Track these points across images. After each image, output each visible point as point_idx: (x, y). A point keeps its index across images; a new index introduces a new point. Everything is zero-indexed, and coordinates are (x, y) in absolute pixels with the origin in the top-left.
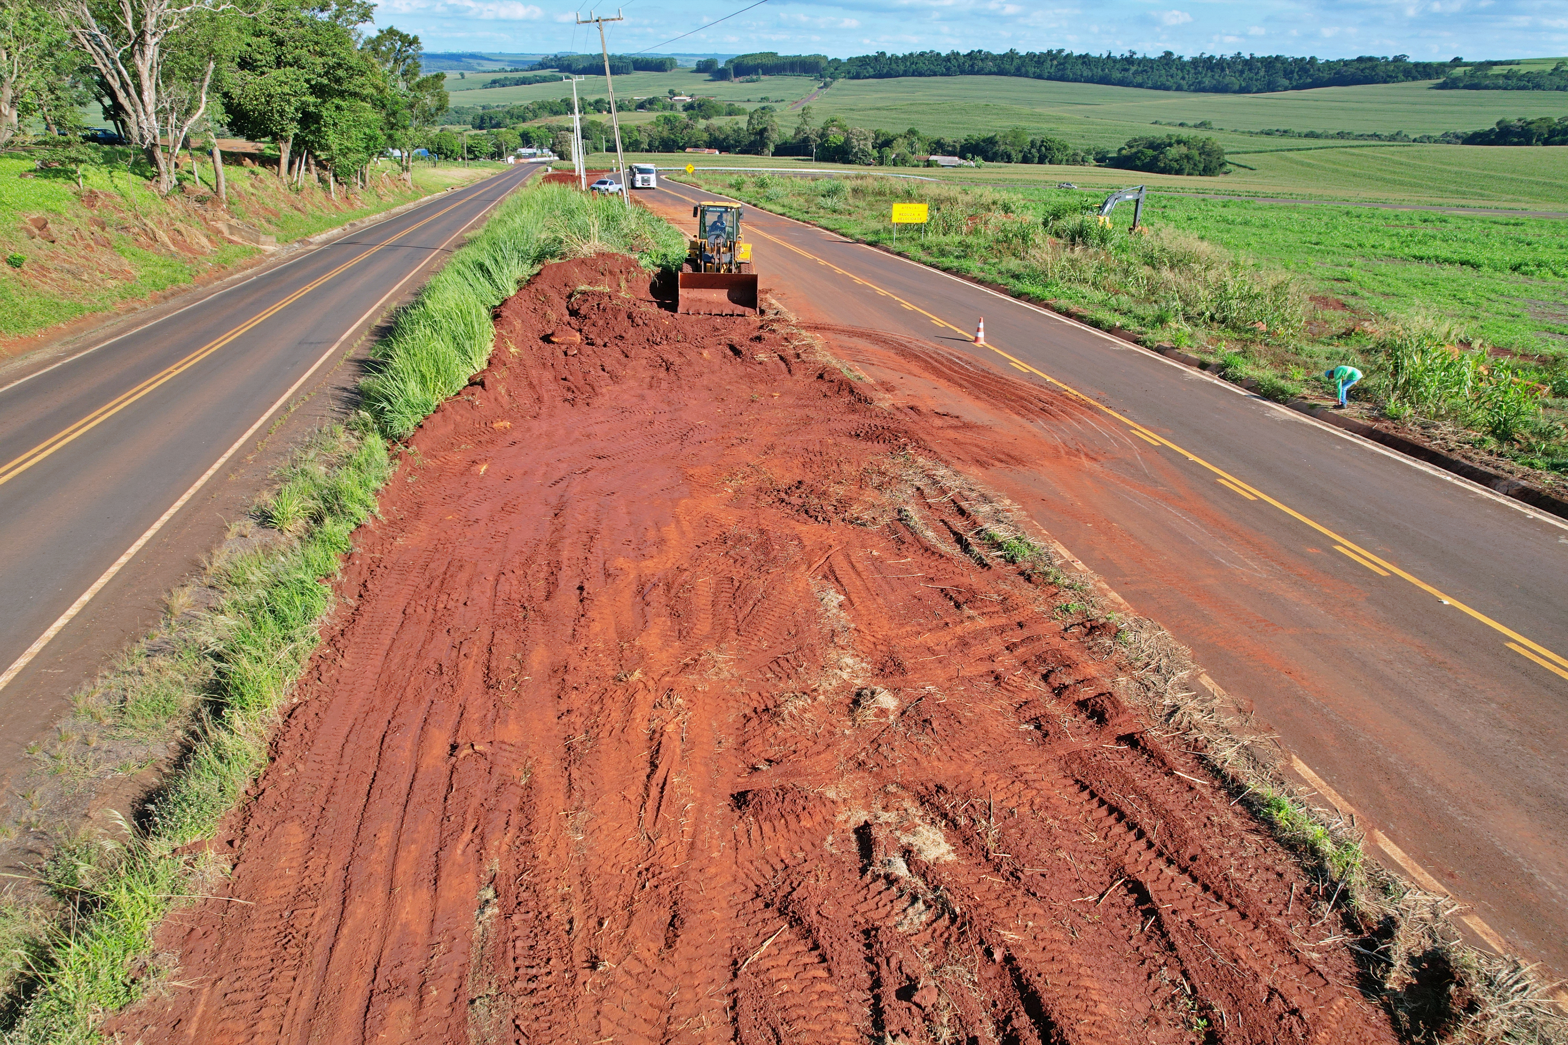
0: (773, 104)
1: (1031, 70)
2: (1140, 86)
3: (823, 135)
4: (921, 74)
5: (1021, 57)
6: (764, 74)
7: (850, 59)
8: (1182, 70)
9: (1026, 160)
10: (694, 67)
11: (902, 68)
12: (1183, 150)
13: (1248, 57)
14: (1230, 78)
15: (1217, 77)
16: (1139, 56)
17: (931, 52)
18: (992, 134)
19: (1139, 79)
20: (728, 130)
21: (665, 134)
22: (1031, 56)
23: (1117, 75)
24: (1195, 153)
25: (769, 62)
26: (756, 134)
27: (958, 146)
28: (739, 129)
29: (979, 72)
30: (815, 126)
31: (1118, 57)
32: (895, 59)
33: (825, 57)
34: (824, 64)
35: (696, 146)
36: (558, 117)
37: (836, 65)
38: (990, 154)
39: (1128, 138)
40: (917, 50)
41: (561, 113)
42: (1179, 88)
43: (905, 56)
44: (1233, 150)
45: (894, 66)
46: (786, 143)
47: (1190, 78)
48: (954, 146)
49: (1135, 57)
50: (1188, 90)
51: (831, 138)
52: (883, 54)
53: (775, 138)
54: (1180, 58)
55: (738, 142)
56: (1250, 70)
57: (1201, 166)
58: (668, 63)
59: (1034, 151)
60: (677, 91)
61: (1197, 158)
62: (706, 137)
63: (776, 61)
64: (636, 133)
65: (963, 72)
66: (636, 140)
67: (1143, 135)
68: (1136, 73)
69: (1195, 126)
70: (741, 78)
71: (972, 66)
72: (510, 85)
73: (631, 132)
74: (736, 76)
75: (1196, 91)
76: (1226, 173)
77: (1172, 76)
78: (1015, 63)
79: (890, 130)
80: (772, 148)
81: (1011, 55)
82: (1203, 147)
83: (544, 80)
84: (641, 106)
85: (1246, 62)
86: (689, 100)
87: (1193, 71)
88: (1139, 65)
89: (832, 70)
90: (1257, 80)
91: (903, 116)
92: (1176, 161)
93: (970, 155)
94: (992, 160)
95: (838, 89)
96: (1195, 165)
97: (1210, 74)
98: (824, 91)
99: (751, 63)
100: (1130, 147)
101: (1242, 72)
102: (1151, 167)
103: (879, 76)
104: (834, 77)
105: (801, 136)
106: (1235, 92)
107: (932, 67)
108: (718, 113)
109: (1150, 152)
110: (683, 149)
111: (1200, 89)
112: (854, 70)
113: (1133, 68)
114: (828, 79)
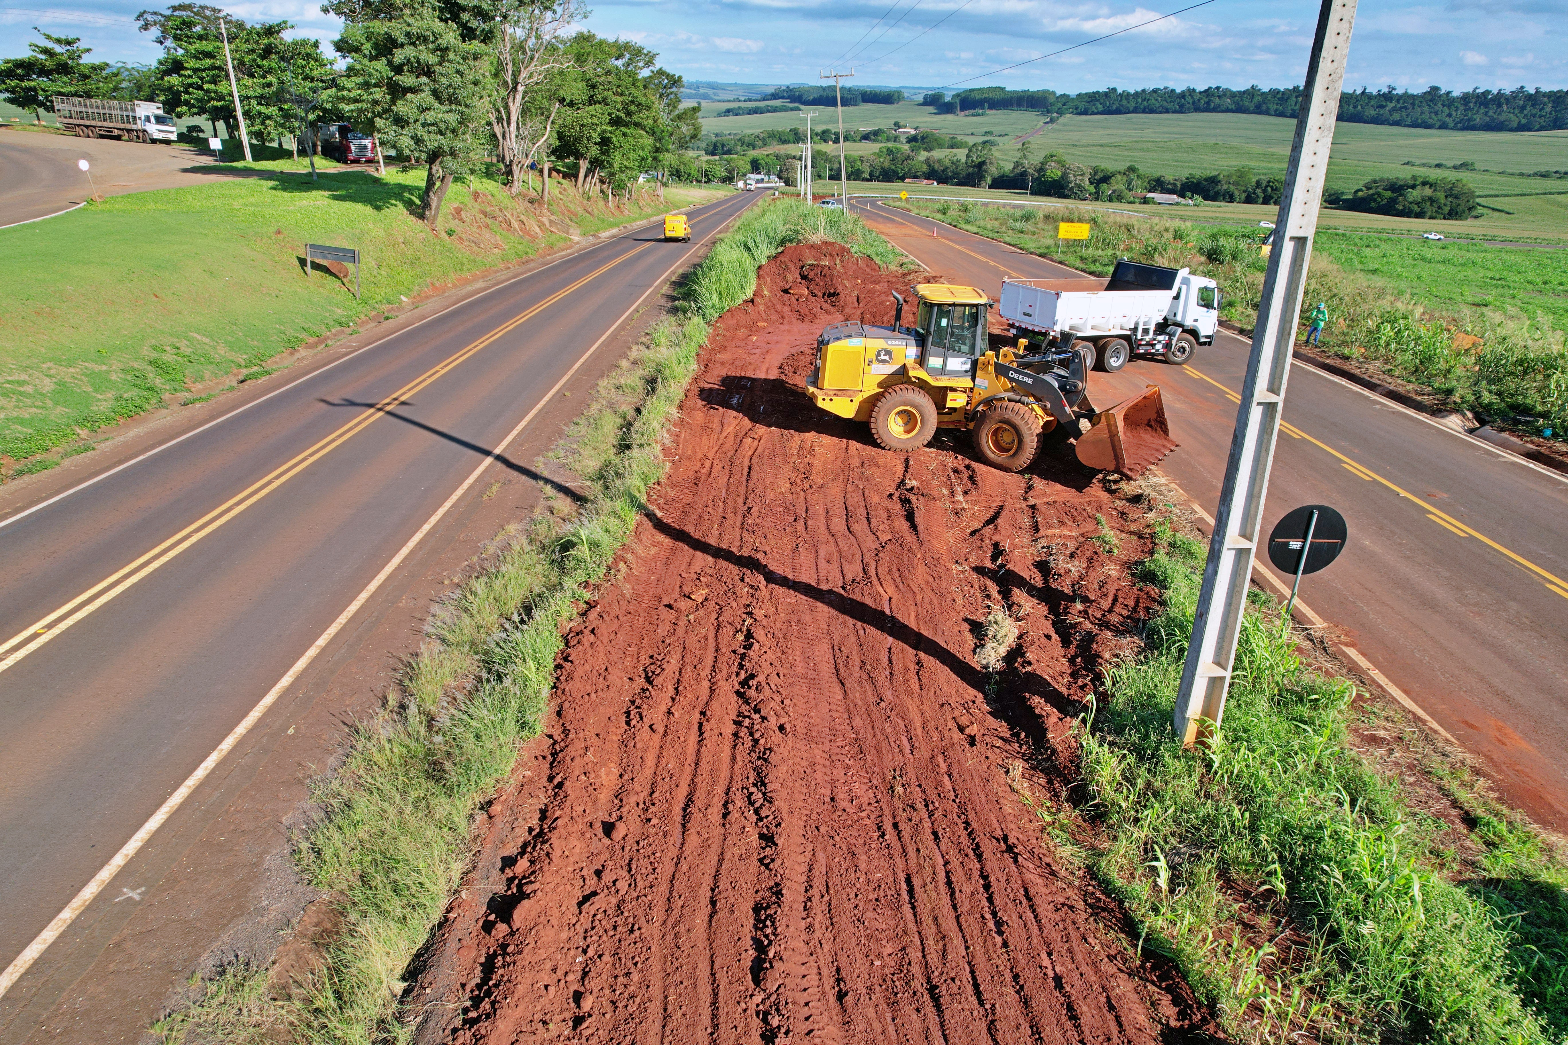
0: (997, 138)
1: (1273, 107)
2: (1397, 123)
3: (1041, 170)
4: (1152, 111)
5: (1264, 93)
6: (990, 108)
7: (1079, 95)
8: (1449, 107)
9: (1249, 200)
10: (920, 99)
11: (1132, 104)
12: (1428, 192)
13: (1533, 91)
14: (1507, 115)
15: (1491, 113)
16: (1399, 91)
17: (1165, 88)
18: (1215, 173)
19: (1397, 116)
20: (947, 162)
21: (886, 165)
22: (1274, 93)
23: (1371, 112)
24: (1441, 195)
25: (997, 96)
26: (975, 166)
27: (1178, 184)
28: (958, 161)
29: (1215, 110)
30: (1033, 161)
31: (1375, 93)
32: (1126, 96)
33: (1053, 93)
34: (1052, 99)
35: (915, 177)
36: (786, 146)
37: (1064, 100)
38: (1212, 193)
39: (1367, 179)
40: (1150, 86)
41: (789, 142)
42: (1443, 126)
43: (1137, 92)
44: (1491, 193)
45: (1124, 102)
46: (1003, 176)
47: (1458, 115)
48: (1175, 185)
49: (1394, 92)
50: (1455, 128)
51: (1048, 173)
52: (1114, 90)
53: (993, 171)
54: (1449, 93)
55: (956, 174)
56: (1533, 105)
57: (1447, 210)
58: (896, 95)
59: (1258, 191)
60: (902, 123)
61: (1443, 201)
62: (925, 168)
63: (1003, 96)
64: (859, 163)
65: (1197, 109)
66: (858, 170)
67: (1386, 176)
68: (1394, 109)
69: (1453, 167)
70: (967, 112)
71: (1208, 103)
72: (743, 114)
73: (854, 162)
74: (962, 110)
75: (1465, 129)
76: (1476, 217)
77: (1436, 113)
78: (1255, 100)
79: (1109, 166)
80: (989, 180)
81: (1252, 92)
82: (1451, 189)
83: (775, 110)
84: (866, 137)
85: (1530, 97)
86: (913, 132)
87: (1462, 108)
88: (1398, 101)
89: (1060, 105)
90: (1540, 117)
91: (1126, 153)
92: (1418, 203)
93: (1189, 194)
94: (1214, 199)
95: (1064, 125)
96: (1439, 208)
97: (1482, 110)
98: (1050, 126)
99: (977, 97)
100: (1368, 188)
101: (1523, 108)
102: (1388, 209)
103: (1108, 112)
104: (1060, 113)
105: (1019, 170)
106: (1512, 130)
107: (1165, 104)
108: (941, 146)
109: (1389, 194)
110: (902, 179)
111: (1468, 126)
112: (1082, 106)
113: (1390, 105)
114: (1055, 115)
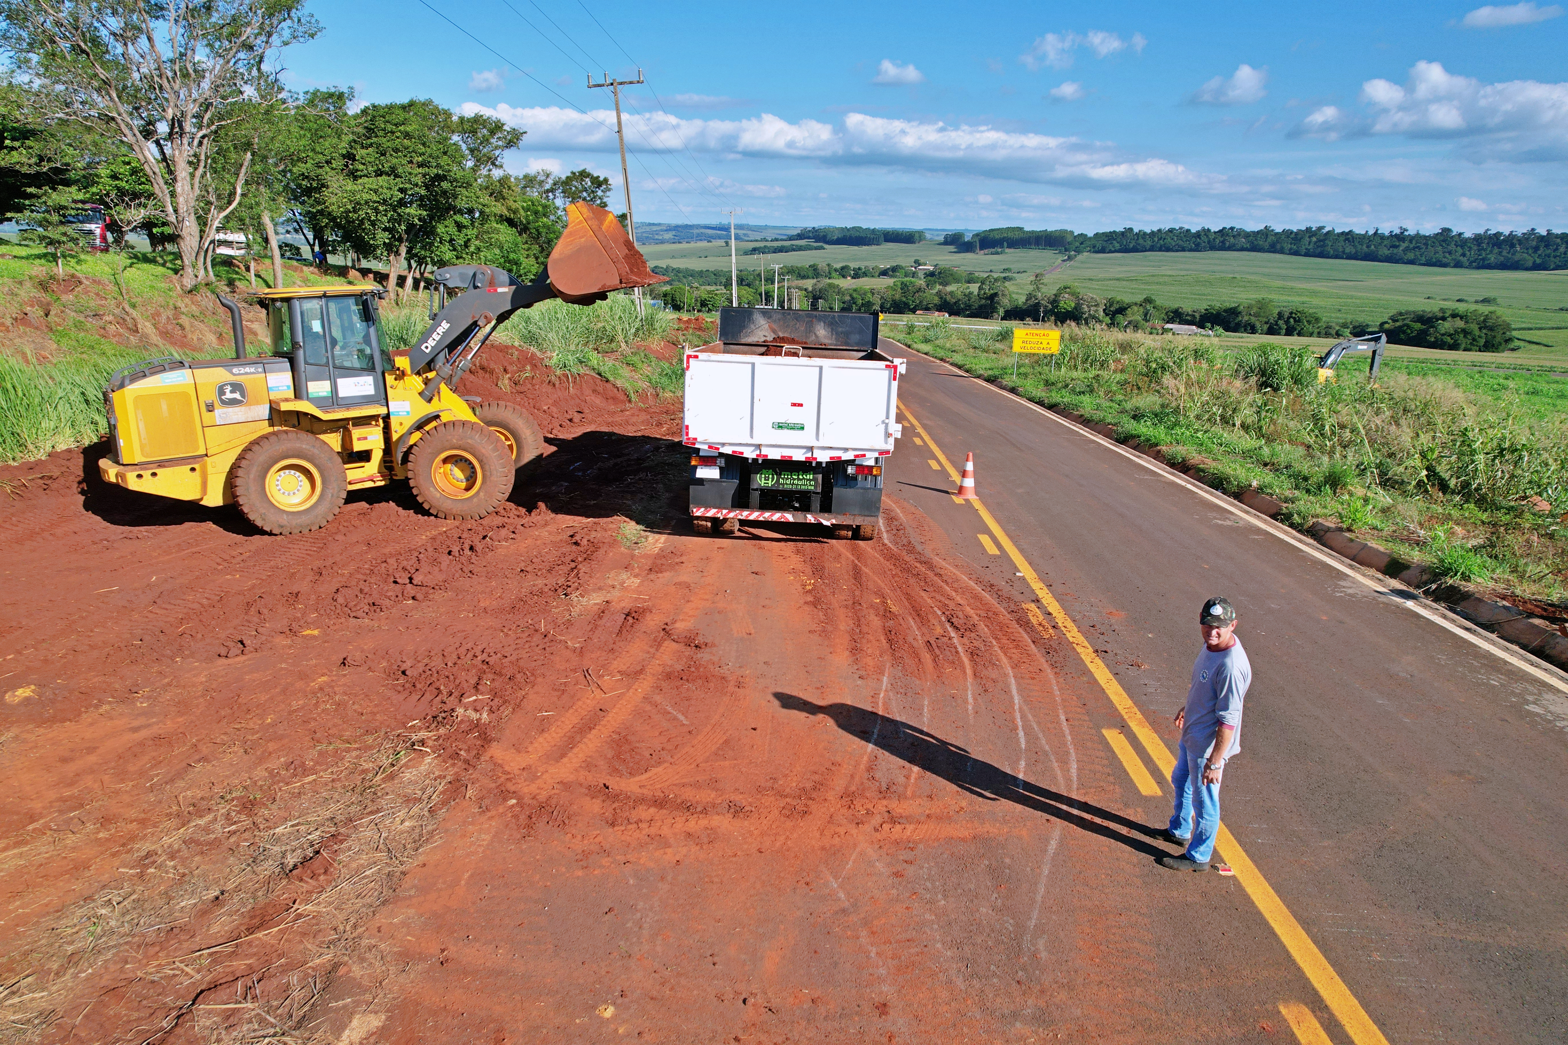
0: (1014, 275)
1: (1287, 246)
2: (1411, 262)
3: (1054, 301)
6: (1009, 247)
7: (1092, 234)
8: (1462, 247)
9: (1272, 331)
10: (942, 240)
11: (1149, 243)
12: (1460, 324)
13: (1544, 233)
14: (1521, 255)
15: (1504, 253)
16: (1412, 232)
17: (1181, 228)
18: (1234, 305)
19: (1411, 256)
20: (959, 295)
21: (898, 297)
22: (1287, 233)
23: (1385, 252)
24: (1474, 327)
25: (1012, 235)
26: (987, 298)
27: (1197, 315)
28: (971, 294)
29: (1231, 249)
30: (1047, 292)
31: (1387, 233)
32: (1142, 235)
33: (1067, 232)
34: (1069, 239)
35: (927, 309)
36: (804, 281)
37: (1081, 240)
38: (1232, 325)
39: (1393, 312)
41: (808, 277)
42: (1458, 265)
43: (1149, 231)
44: (1523, 326)
45: (1141, 241)
46: (1016, 308)
47: (1472, 254)
48: (1193, 316)
49: (1406, 233)
50: (1470, 267)
51: (1062, 304)
52: (1131, 230)
53: (1005, 303)
54: (1460, 234)
55: (968, 306)
56: (1546, 246)
57: (1482, 342)
58: (917, 236)
59: (1281, 323)
60: (922, 261)
61: (1477, 333)
62: (937, 300)
63: (1018, 235)
64: (870, 296)
65: (1213, 248)
66: (870, 302)
67: (1411, 309)
68: (1407, 249)
69: (1476, 302)
70: (986, 251)
71: (1223, 242)
72: (771, 253)
73: (865, 295)
74: (981, 249)
75: (1478, 268)
76: (1513, 349)
77: (1450, 253)
78: (1269, 240)
79: (1126, 298)
80: (1002, 312)
81: (1266, 232)
82: (1484, 321)
83: (800, 249)
84: (884, 273)
85: (1541, 238)
86: (931, 268)
87: (1475, 248)
88: (1411, 242)
89: (1077, 244)
90: (1555, 257)
91: (1142, 287)
92: (1450, 335)
93: (1209, 325)
94: (1235, 330)
95: (1082, 262)
96: (1474, 340)
97: (1496, 250)
98: (1068, 263)
99: (993, 236)
100: (1394, 321)
101: (1536, 249)
102: (1419, 341)
103: (1121, 249)
104: (1078, 251)
105: (1032, 301)
106: (1527, 269)
107: (1181, 243)
109: (1418, 326)
111: (1483, 265)
112: (1099, 245)
113: (1404, 245)
114: (1072, 253)
